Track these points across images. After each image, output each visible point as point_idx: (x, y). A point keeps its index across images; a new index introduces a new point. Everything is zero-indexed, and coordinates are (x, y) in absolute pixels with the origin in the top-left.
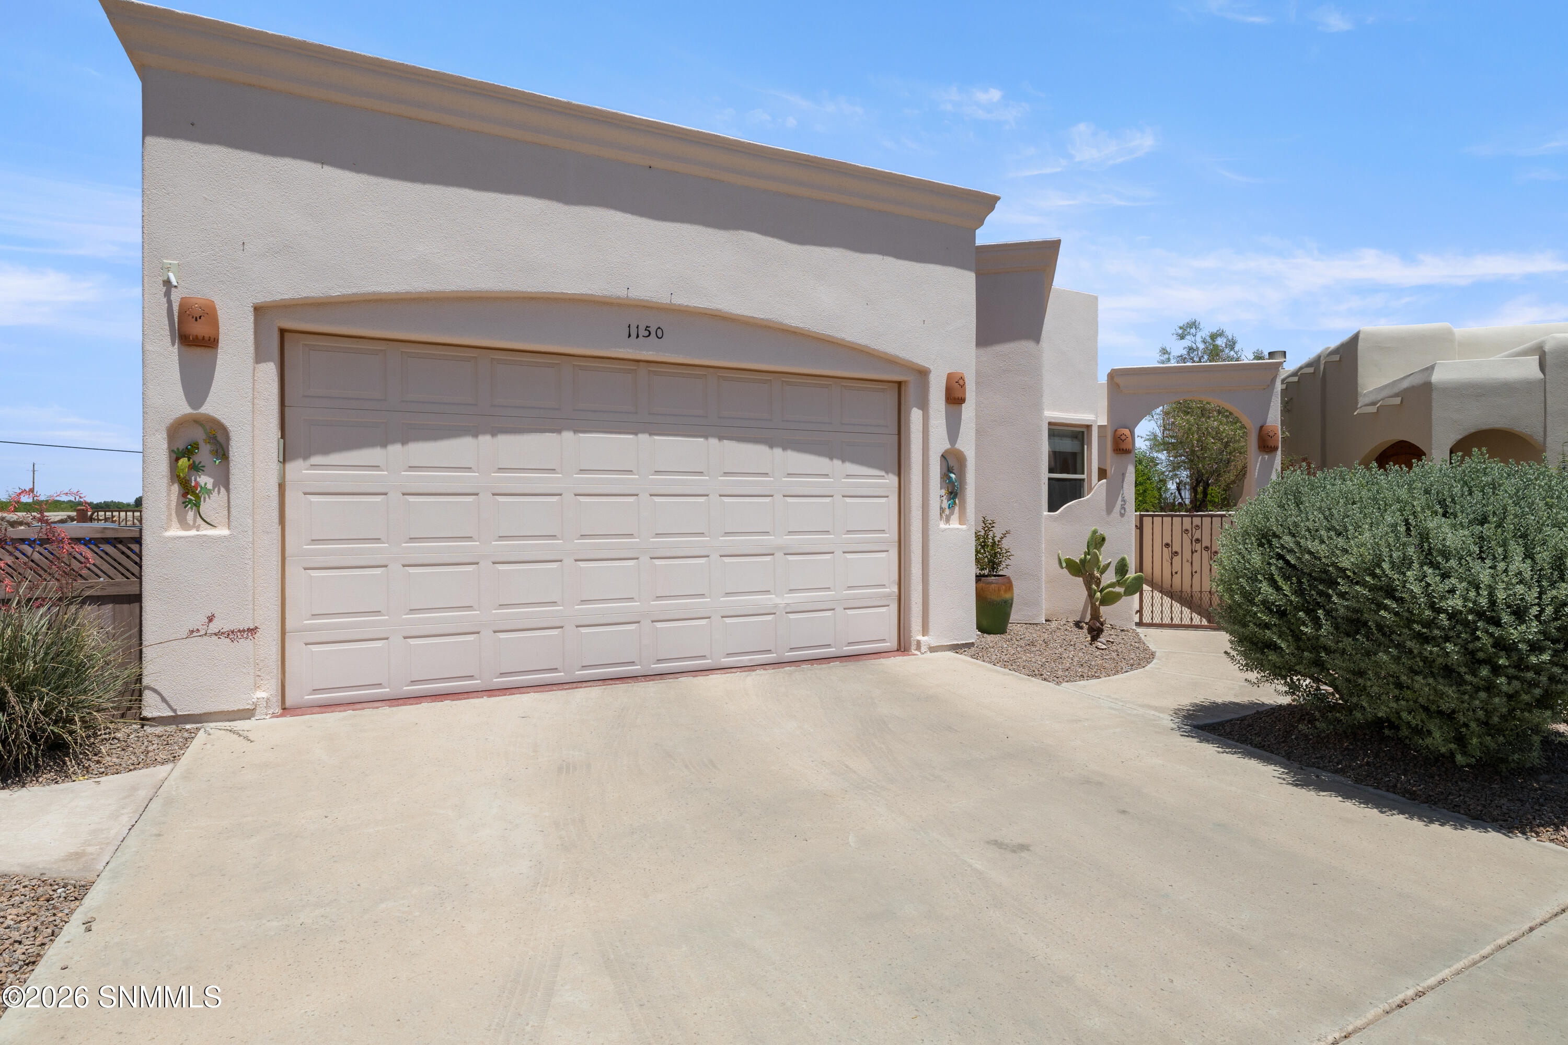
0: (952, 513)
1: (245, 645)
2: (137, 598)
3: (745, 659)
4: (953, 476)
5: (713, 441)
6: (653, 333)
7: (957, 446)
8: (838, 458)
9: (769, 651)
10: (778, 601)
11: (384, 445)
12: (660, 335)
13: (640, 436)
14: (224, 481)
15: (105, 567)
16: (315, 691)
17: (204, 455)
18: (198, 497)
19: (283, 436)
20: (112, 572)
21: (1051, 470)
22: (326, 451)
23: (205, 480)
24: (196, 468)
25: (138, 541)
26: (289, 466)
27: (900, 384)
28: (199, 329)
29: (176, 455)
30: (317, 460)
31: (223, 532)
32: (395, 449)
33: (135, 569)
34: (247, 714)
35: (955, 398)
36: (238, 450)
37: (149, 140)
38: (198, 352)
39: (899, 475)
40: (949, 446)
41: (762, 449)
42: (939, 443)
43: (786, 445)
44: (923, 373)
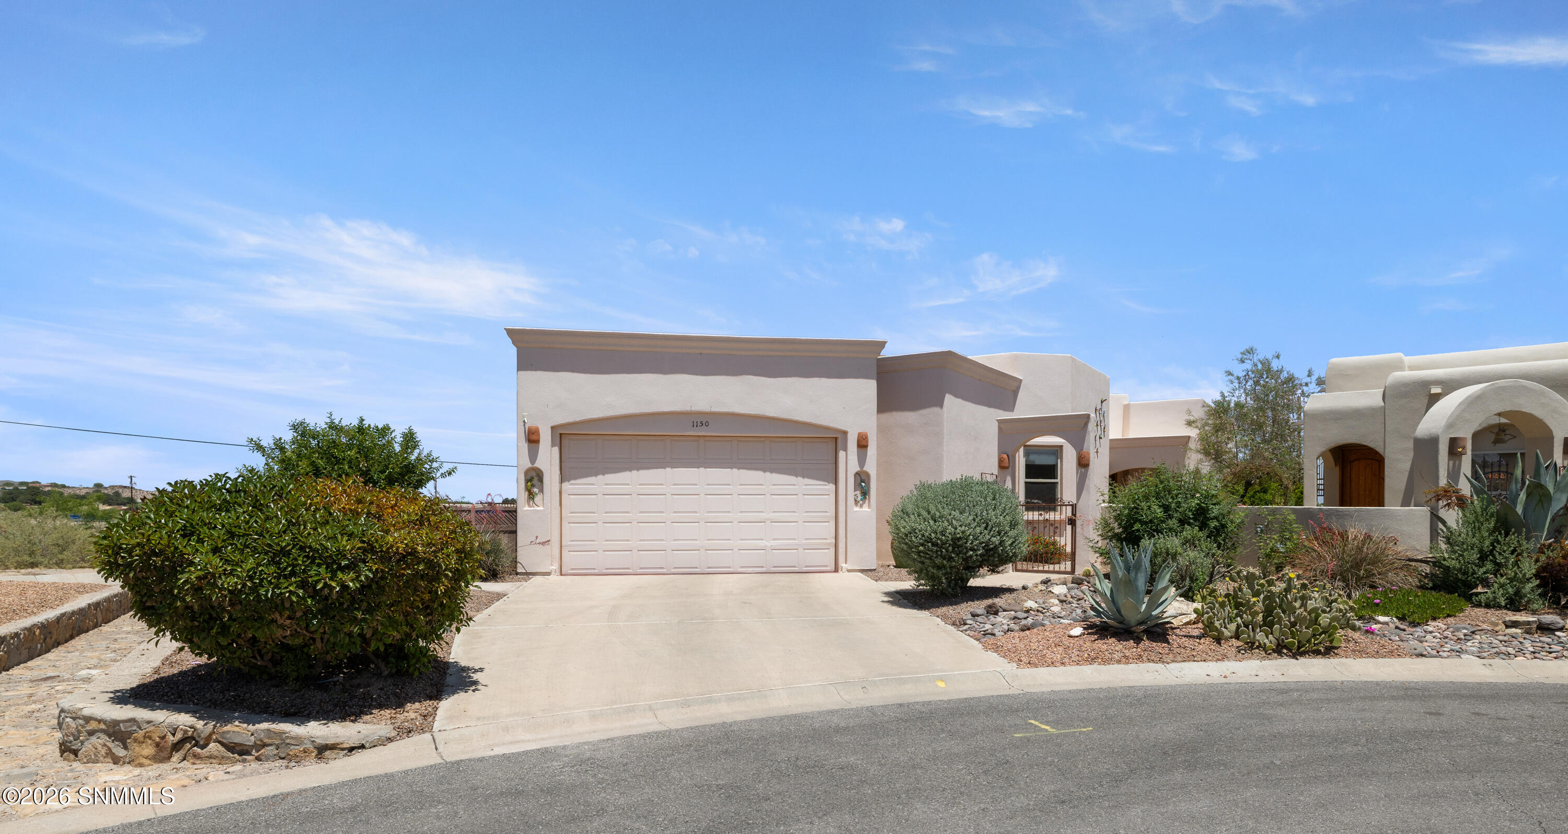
0: (864, 503)
1: (547, 547)
2: (515, 532)
3: (750, 570)
4: (863, 484)
5: (735, 470)
6: (704, 424)
7: (864, 469)
8: (800, 476)
9: (762, 567)
10: (767, 544)
11: (596, 476)
12: (707, 425)
13: (700, 469)
14: (541, 491)
15: (506, 521)
16: (572, 569)
17: (535, 481)
18: (534, 496)
19: (561, 474)
20: (508, 522)
21: (1027, 477)
22: (575, 479)
23: (536, 490)
24: (533, 486)
25: (516, 511)
26: (563, 484)
27: (836, 438)
28: (534, 437)
29: (527, 481)
30: (572, 482)
31: (541, 508)
32: (600, 477)
33: (515, 522)
34: (548, 574)
35: (862, 444)
36: (546, 479)
37: (519, 372)
38: (533, 444)
39: (836, 484)
40: (859, 469)
41: (760, 473)
42: (854, 467)
43: (772, 471)
44: (845, 433)
